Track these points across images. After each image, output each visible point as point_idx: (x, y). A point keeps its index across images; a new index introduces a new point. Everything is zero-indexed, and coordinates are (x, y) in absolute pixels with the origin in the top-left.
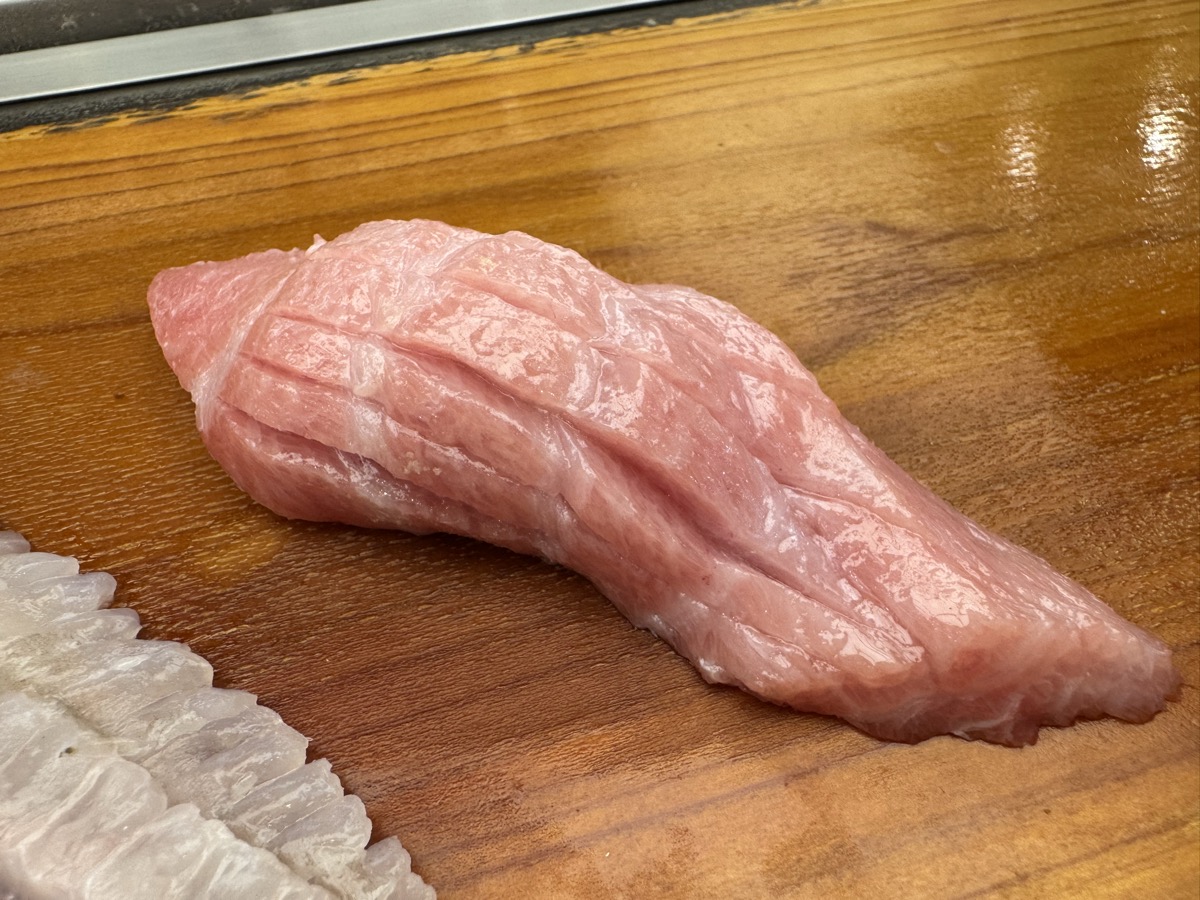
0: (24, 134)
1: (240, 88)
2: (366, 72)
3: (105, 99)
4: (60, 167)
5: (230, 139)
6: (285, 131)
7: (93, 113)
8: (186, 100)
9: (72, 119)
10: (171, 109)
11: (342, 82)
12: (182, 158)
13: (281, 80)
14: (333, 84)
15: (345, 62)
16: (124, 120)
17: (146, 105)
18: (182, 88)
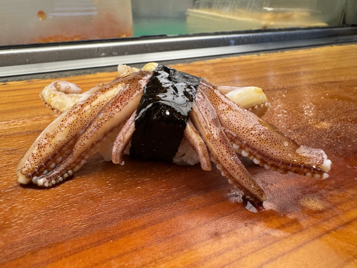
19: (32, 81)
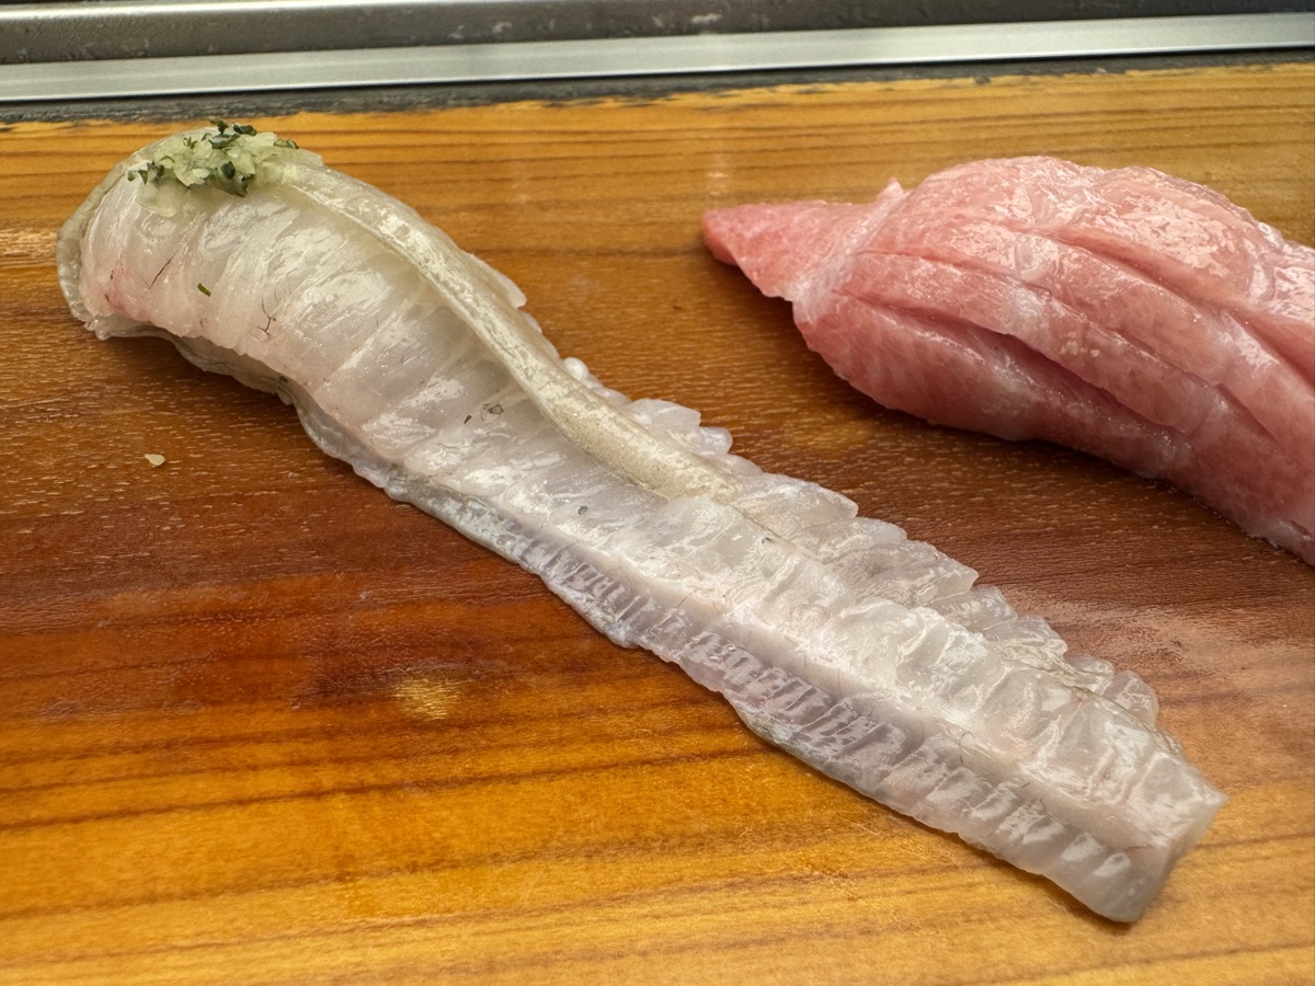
0: (524, 105)
1: (713, 88)
2: (829, 87)
3: (591, 86)
4: (563, 133)
5: (715, 126)
6: (766, 125)
7: (580, 96)
8: (663, 93)
9: (562, 98)
10: (652, 98)
11: (808, 92)
12: (674, 136)
13: (750, 86)
14: (800, 93)
15: (807, 76)
16: (610, 103)
17: (628, 94)
18: (657, 84)
19: (87, 125)
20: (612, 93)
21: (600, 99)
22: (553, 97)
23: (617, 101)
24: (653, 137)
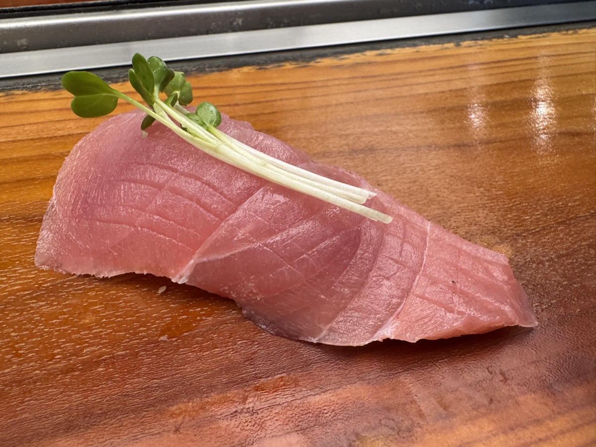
0: (245, 69)
1: (335, 55)
2: (389, 51)
3: (274, 56)
5: (346, 76)
6: (369, 75)
7: (272, 62)
8: (312, 58)
9: (263, 64)
10: (308, 62)
11: (381, 55)
12: (330, 83)
13: (351, 52)
14: (377, 55)
16: (288, 66)
17: (295, 59)
18: (306, 54)
20: (287, 60)
21: (282, 64)
22: (258, 64)
23: (291, 65)
24: (320, 84)
